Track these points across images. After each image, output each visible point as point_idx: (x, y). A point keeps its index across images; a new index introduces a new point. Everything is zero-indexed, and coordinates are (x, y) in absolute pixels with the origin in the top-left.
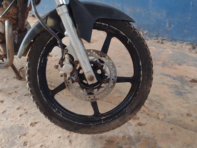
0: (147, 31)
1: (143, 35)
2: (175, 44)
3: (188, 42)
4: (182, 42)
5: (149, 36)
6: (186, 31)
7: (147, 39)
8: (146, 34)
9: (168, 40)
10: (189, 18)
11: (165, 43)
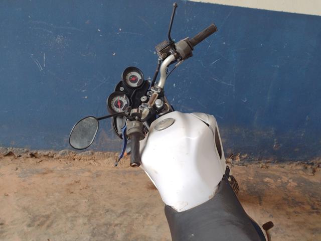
0: (246, 155)
1: (241, 160)
2: (282, 165)
3: (298, 162)
4: (291, 163)
5: (249, 161)
6: (297, 150)
7: (245, 164)
8: (245, 158)
9: (274, 162)
10: (302, 135)
11: (270, 166)
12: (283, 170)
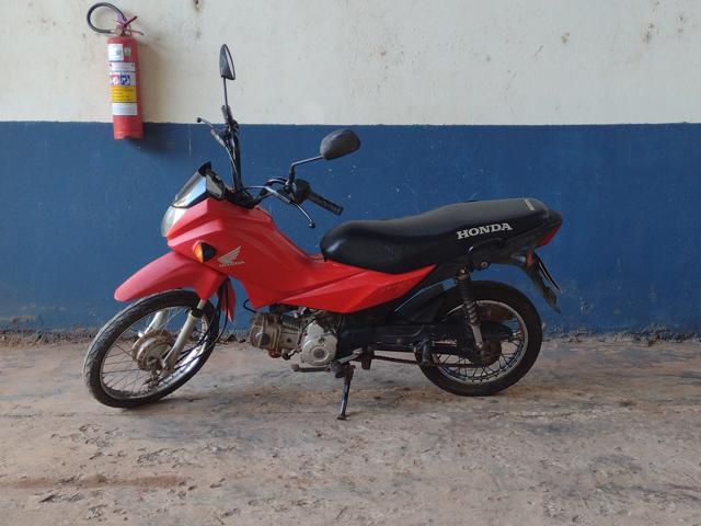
12: (601, 343)
